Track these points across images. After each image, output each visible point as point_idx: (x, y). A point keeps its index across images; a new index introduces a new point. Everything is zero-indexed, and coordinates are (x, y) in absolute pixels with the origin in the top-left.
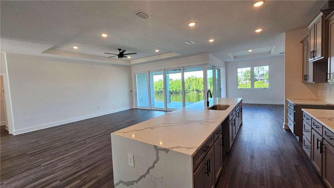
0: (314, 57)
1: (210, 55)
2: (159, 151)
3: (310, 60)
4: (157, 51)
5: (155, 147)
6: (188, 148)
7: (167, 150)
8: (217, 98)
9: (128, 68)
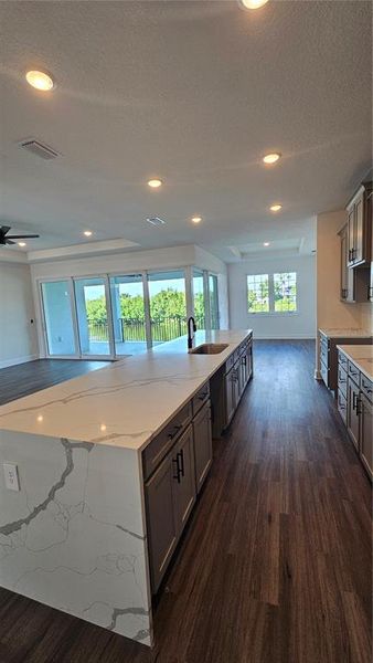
0: (353, 259)
1: (197, 247)
2: (74, 449)
3: (349, 264)
4: (88, 234)
5: (65, 441)
6: (134, 436)
7: (88, 446)
8: (213, 332)
9: (23, 269)
